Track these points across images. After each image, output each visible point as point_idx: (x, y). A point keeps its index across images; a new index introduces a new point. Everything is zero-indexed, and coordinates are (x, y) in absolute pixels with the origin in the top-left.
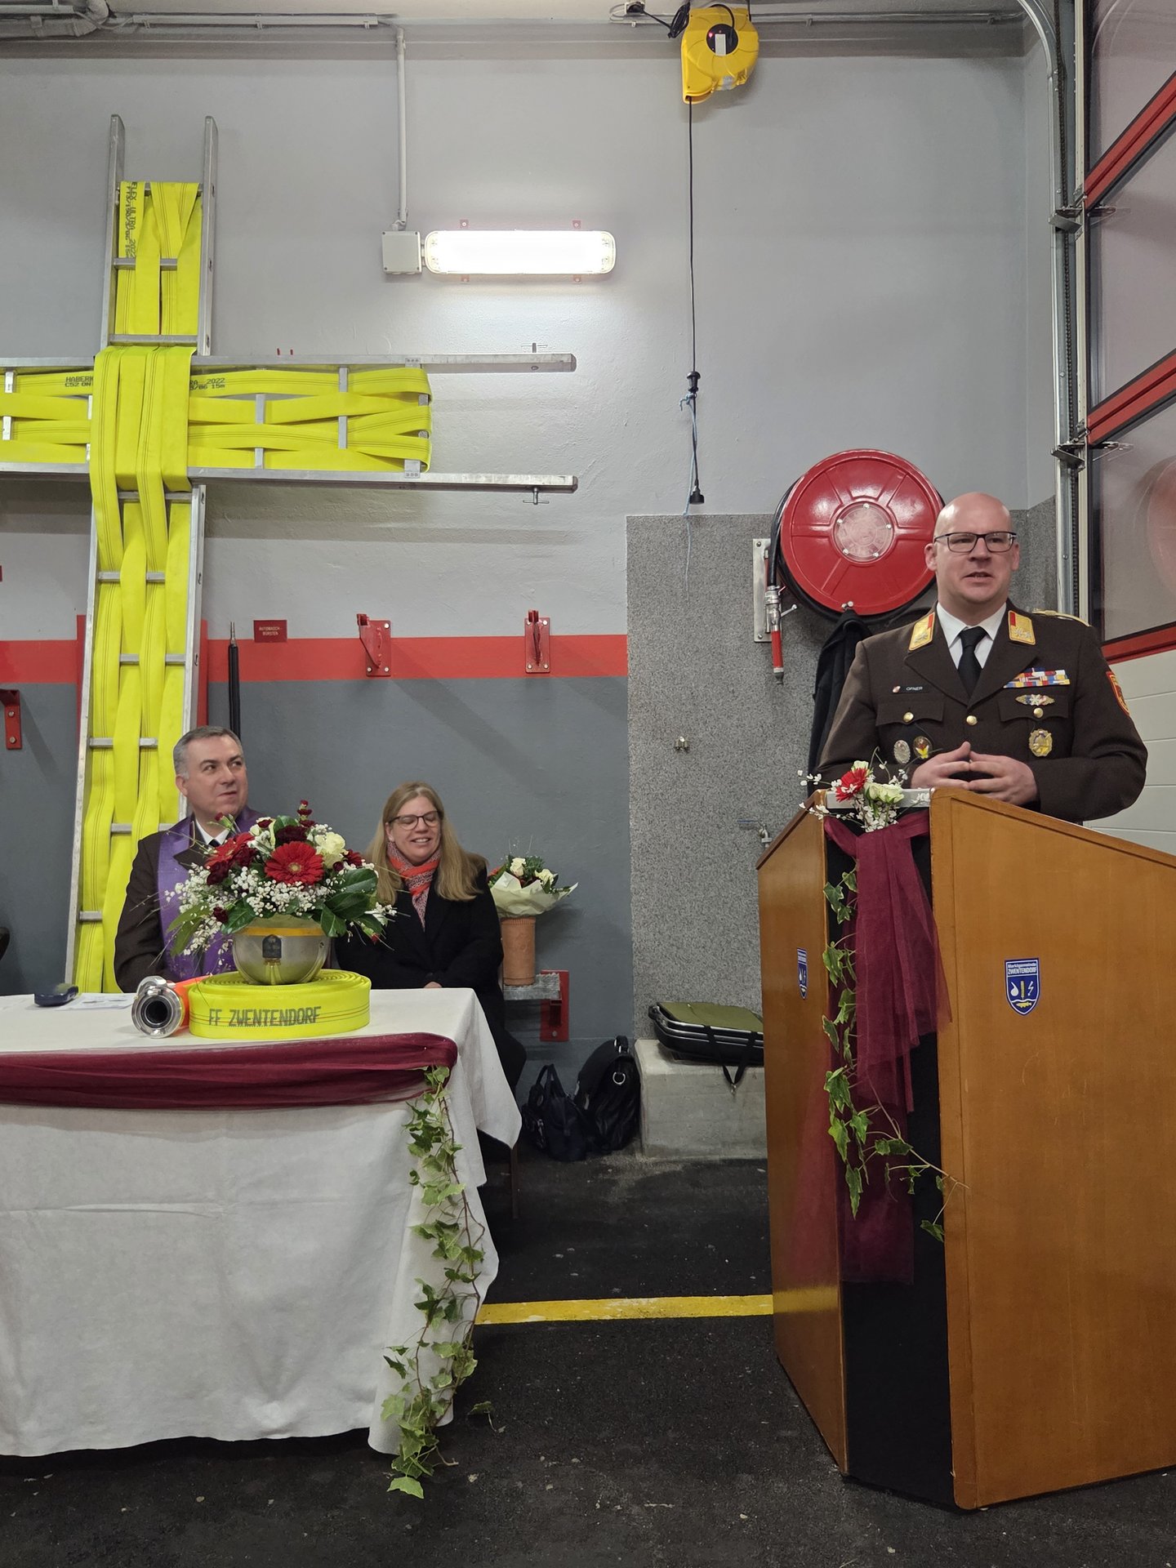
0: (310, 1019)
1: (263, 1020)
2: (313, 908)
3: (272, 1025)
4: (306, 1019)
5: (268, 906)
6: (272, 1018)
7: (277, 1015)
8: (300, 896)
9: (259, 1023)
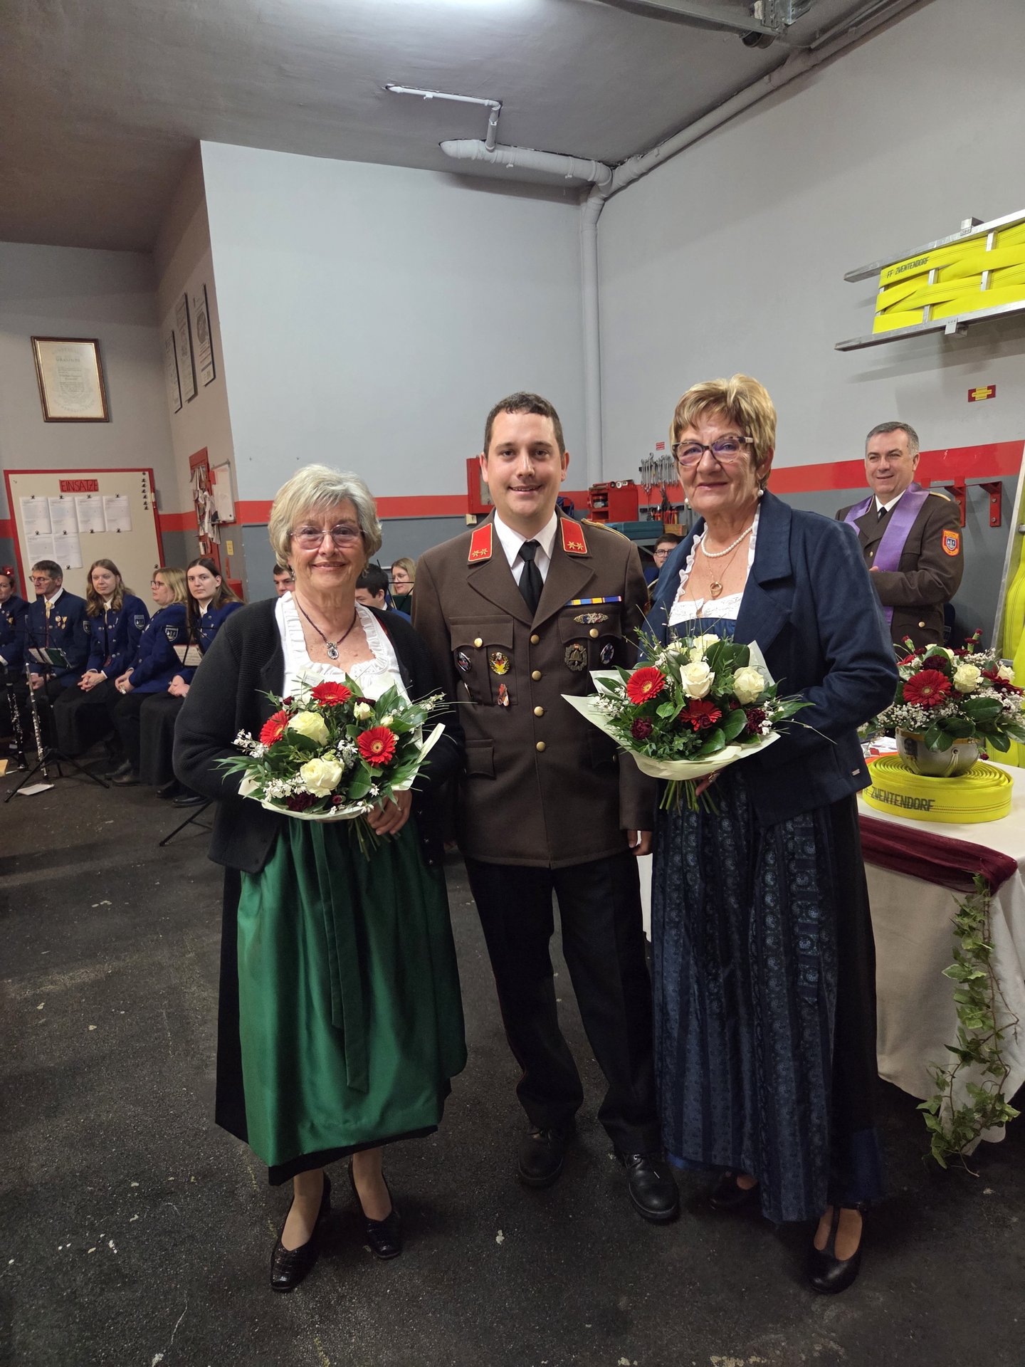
0: (925, 808)
1: (889, 800)
3: (895, 804)
4: (920, 807)
6: (896, 800)
7: (899, 798)
9: (888, 801)
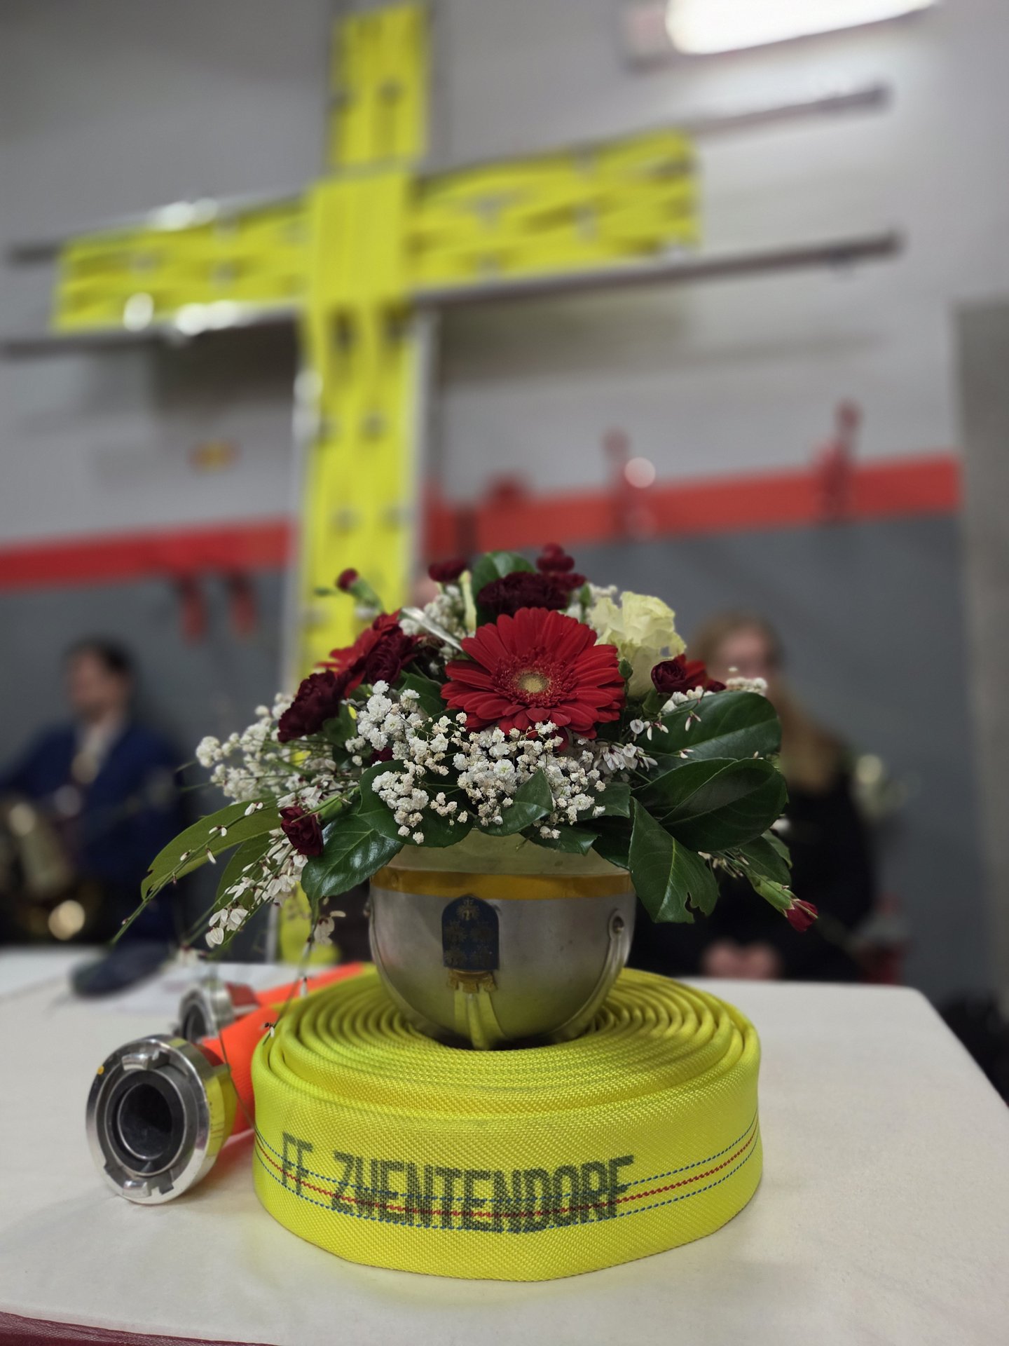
0: (597, 1206)
2: (599, 810)
3: (468, 1225)
5: (443, 805)
7: (484, 1190)
8: (553, 768)
9: (426, 1213)
